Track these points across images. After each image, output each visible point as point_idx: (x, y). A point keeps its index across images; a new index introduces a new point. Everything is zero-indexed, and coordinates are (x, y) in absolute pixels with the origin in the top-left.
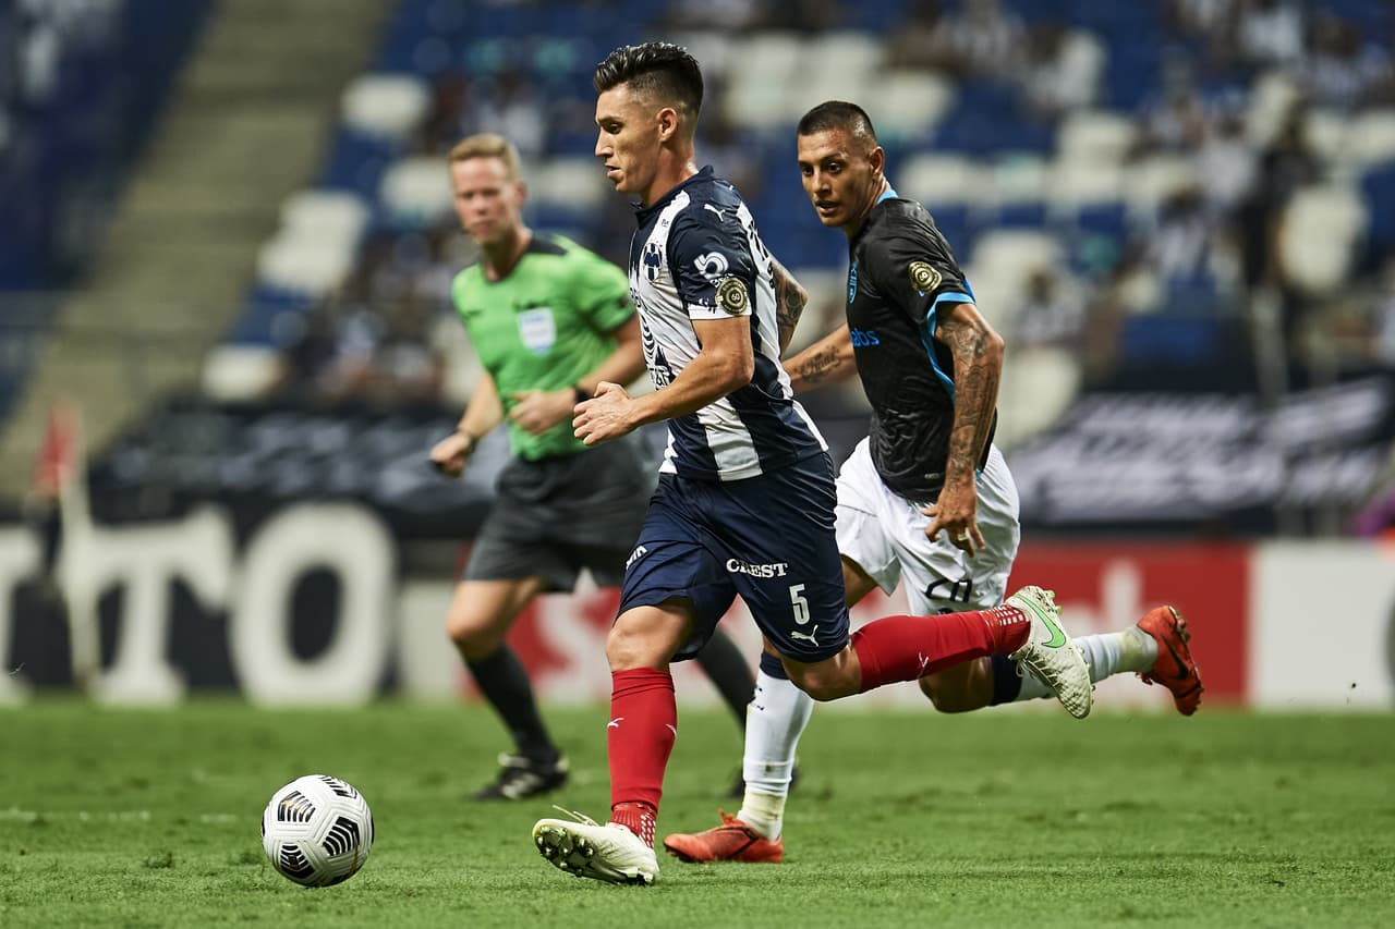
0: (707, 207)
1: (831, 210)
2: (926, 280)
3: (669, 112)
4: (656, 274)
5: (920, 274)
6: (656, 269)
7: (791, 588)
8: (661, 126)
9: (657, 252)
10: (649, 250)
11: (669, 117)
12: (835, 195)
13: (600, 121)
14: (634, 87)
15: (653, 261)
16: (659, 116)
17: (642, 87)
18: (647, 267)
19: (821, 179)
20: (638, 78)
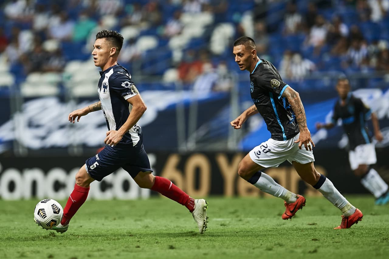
0: (118, 73)
1: (241, 66)
2: (276, 84)
3: (114, 48)
4: (106, 91)
5: (274, 82)
6: (106, 89)
7: (96, 162)
8: (111, 51)
9: (106, 85)
10: (104, 84)
11: (113, 50)
12: (241, 63)
13: (96, 46)
14: (107, 40)
15: (105, 87)
16: (111, 49)
17: (109, 40)
18: (104, 89)
19: (238, 58)
20: (109, 38)
